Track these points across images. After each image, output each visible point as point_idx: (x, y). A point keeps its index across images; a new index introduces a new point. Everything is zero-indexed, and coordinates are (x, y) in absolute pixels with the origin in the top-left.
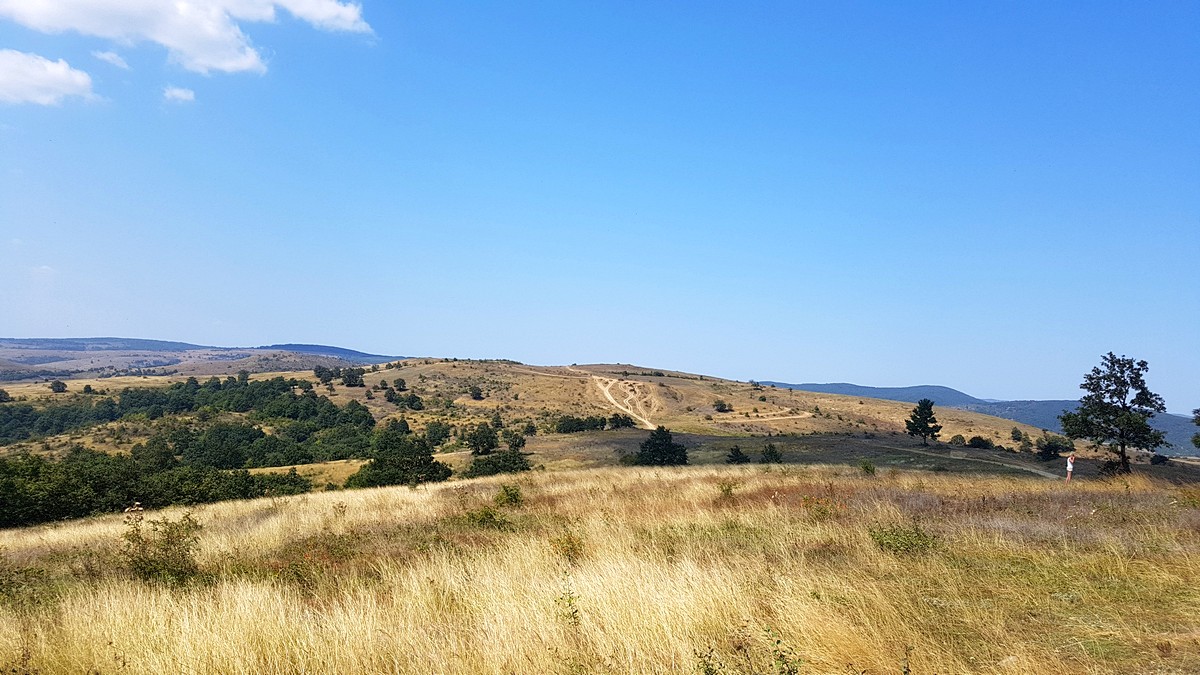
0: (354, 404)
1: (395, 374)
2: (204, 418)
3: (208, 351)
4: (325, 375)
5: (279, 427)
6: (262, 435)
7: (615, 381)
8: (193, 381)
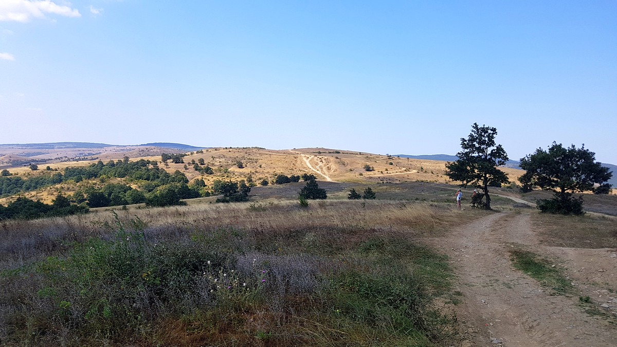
0: (178, 172)
1: (200, 156)
2: (102, 181)
3: (115, 147)
4: (165, 158)
5: (140, 185)
6: (130, 188)
7: (312, 156)
8: (100, 162)
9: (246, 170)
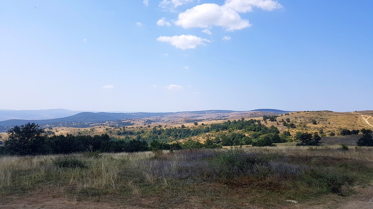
0: (273, 127)
1: (287, 117)
2: (230, 131)
3: (237, 112)
4: (265, 118)
5: (250, 134)
6: (245, 136)
7: (370, 116)
8: (229, 121)
9: (319, 126)
